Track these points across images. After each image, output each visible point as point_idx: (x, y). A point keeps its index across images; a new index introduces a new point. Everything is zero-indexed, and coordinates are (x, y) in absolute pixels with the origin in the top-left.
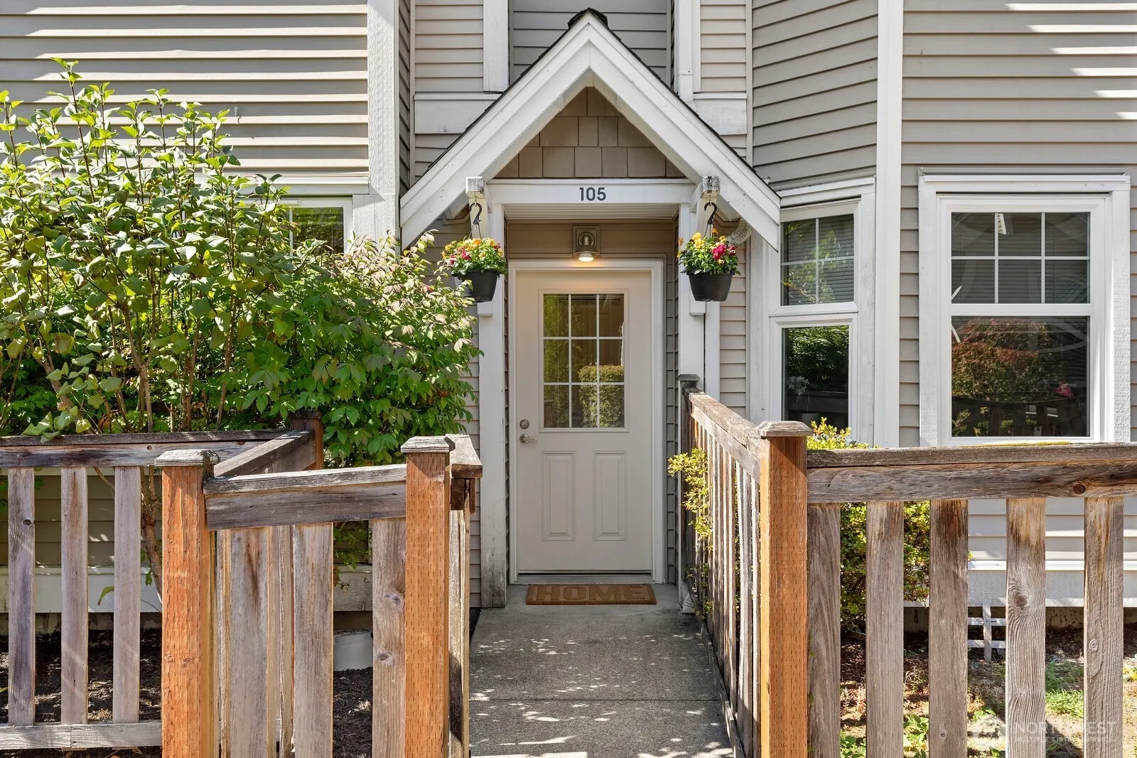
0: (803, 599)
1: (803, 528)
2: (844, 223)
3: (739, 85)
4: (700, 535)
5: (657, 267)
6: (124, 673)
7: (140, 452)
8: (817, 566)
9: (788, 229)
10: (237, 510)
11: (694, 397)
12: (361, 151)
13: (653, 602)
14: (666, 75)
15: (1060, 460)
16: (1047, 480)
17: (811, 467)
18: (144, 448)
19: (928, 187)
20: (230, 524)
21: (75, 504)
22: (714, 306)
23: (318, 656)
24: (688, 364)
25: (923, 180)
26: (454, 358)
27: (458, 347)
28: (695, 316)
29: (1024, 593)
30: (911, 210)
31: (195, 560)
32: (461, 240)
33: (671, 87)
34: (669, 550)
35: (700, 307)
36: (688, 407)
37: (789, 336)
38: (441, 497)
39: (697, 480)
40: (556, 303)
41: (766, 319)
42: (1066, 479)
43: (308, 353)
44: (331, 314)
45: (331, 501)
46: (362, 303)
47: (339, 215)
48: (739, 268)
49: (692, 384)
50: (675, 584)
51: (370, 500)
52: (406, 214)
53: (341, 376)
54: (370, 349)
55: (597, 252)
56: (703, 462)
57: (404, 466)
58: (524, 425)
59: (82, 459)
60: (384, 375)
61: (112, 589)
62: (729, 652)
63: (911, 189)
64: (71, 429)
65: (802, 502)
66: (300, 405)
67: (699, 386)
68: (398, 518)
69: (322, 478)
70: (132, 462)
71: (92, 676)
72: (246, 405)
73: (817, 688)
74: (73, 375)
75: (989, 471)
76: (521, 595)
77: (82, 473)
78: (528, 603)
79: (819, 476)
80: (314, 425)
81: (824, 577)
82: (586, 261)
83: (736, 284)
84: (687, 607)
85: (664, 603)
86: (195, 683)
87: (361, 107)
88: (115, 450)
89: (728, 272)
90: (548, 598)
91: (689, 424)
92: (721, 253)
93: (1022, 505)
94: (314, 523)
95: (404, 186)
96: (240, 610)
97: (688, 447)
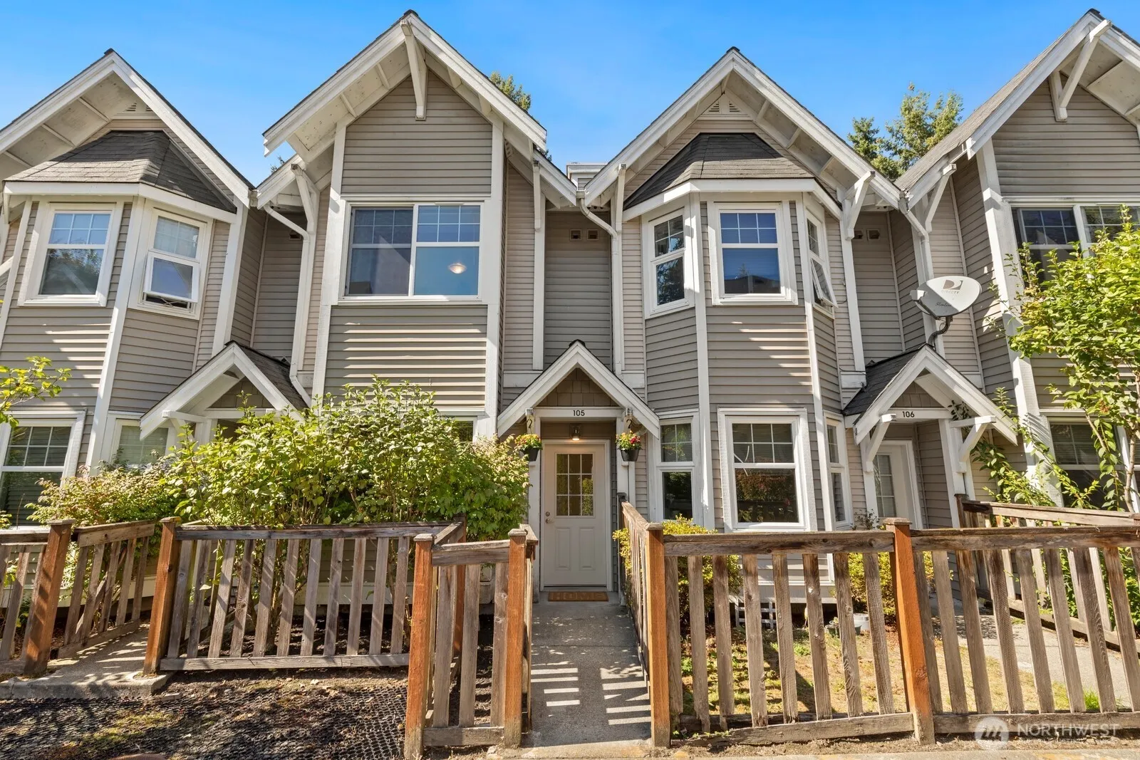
0: (664, 596)
1: (663, 566)
2: (687, 427)
3: (641, 367)
4: (627, 567)
5: (607, 443)
6: (375, 631)
7: (391, 531)
8: (669, 582)
9: (663, 428)
10: (444, 558)
11: (623, 504)
12: (482, 397)
13: (607, 600)
14: (610, 367)
15: (761, 539)
16: (756, 547)
17: (665, 542)
18: (391, 529)
19: (722, 412)
20: (441, 564)
21: (360, 554)
22: (632, 464)
23: (472, 620)
24: (622, 487)
25: (720, 410)
26: (522, 490)
27: (524, 485)
28: (624, 466)
29: (751, 594)
30: (714, 422)
31: (427, 579)
32: (522, 435)
33: (613, 372)
34: (614, 574)
35: (626, 463)
36: (621, 508)
37: (666, 476)
38: (523, 553)
39: (625, 543)
40: (562, 459)
41: (655, 469)
42: (764, 547)
43: (462, 487)
44: (474, 473)
45: (479, 555)
46: (485, 467)
47: (471, 424)
48: (643, 447)
49: (623, 497)
50: (617, 592)
51: (495, 555)
52: (499, 424)
53: (476, 499)
54: (487, 487)
55: (580, 436)
56: (628, 535)
57: (509, 541)
58: (548, 514)
59: (365, 534)
60: (494, 497)
61: (373, 592)
62: (639, 622)
63: (714, 414)
64: (362, 522)
65: (662, 555)
66: (458, 511)
67: (627, 498)
68: (506, 562)
69: (477, 546)
70: (386, 535)
71: (362, 634)
72: (436, 511)
73: (671, 633)
74: (366, 498)
75: (734, 544)
76: (546, 596)
77: (364, 540)
78: (549, 600)
79: (669, 545)
80: (464, 519)
81: (672, 586)
82: (576, 440)
83: (641, 453)
84: (622, 603)
85: (612, 601)
86: (424, 630)
87: (482, 379)
88: (380, 530)
89: (638, 448)
90: (558, 598)
91: (622, 516)
92: (634, 441)
93: (748, 557)
94: (474, 564)
95: (499, 411)
96: (443, 600)
97: (622, 526)
